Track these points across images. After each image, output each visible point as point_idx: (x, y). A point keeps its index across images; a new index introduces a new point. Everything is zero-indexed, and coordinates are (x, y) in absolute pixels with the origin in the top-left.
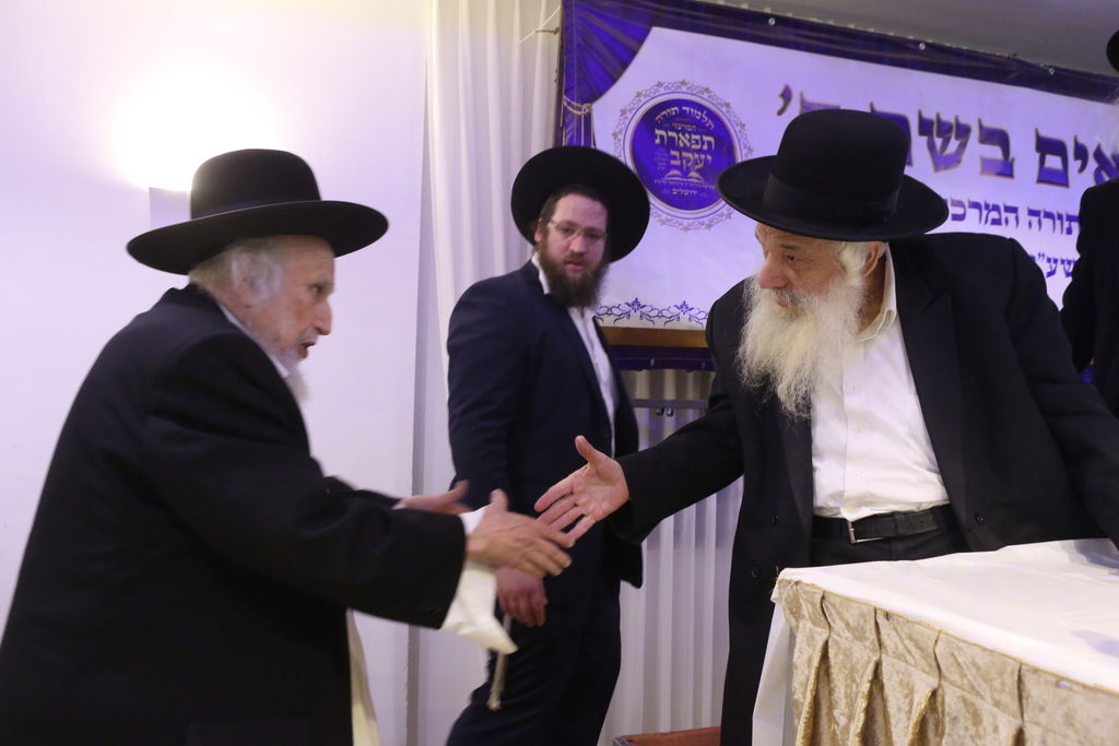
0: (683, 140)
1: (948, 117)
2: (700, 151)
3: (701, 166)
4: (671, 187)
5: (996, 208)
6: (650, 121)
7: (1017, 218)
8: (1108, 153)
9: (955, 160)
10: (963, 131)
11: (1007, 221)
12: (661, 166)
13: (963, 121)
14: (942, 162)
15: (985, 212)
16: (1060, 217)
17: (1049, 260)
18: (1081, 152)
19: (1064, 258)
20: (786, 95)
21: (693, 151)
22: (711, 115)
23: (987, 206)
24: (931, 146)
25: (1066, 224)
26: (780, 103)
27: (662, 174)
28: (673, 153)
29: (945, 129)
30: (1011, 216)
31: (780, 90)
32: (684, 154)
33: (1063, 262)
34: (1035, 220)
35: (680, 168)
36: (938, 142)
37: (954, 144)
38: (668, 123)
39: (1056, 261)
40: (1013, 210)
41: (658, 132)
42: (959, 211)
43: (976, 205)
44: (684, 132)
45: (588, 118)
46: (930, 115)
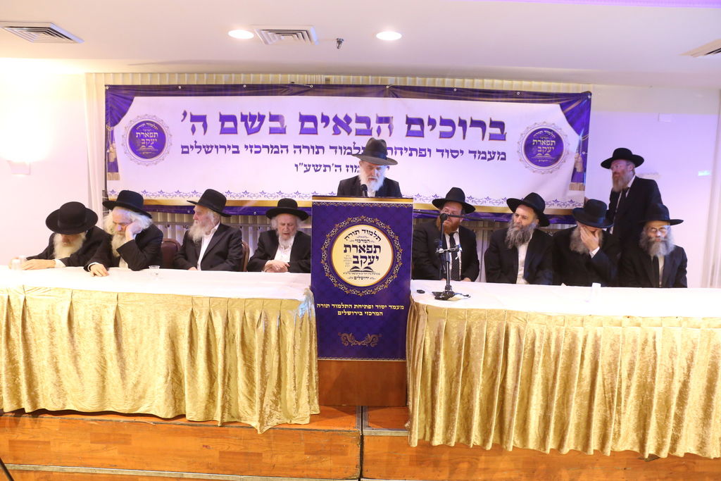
0: (146, 135)
1: (254, 113)
2: (153, 138)
3: (153, 143)
4: (142, 152)
5: (277, 147)
6: (134, 130)
7: (287, 150)
8: (341, 117)
9: (258, 130)
10: (262, 118)
11: (282, 152)
12: (139, 145)
13: (261, 114)
14: (250, 131)
15: (271, 149)
16: (313, 147)
17: (305, 166)
18: (325, 119)
19: (314, 164)
20: (185, 114)
21: (150, 138)
22: (156, 125)
23: (272, 146)
24: (246, 125)
25: (316, 150)
26: (183, 117)
27: (139, 148)
28: (143, 140)
29: (253, 118)
30: (284, 150)
31: (182, 112)
32: (147, 140)
33: (313, 166)
34: (298, 150)
35: (145, 145)
36: (250, 123)
37: (257, 123)
38: (141, 130)
39: (309, 166)
40: (286, 147)
41: (137, 133)
42: (258, 149)
43: (267, 147)
44: (147, 132)
45: (112, 132)
46: (246, 113)
